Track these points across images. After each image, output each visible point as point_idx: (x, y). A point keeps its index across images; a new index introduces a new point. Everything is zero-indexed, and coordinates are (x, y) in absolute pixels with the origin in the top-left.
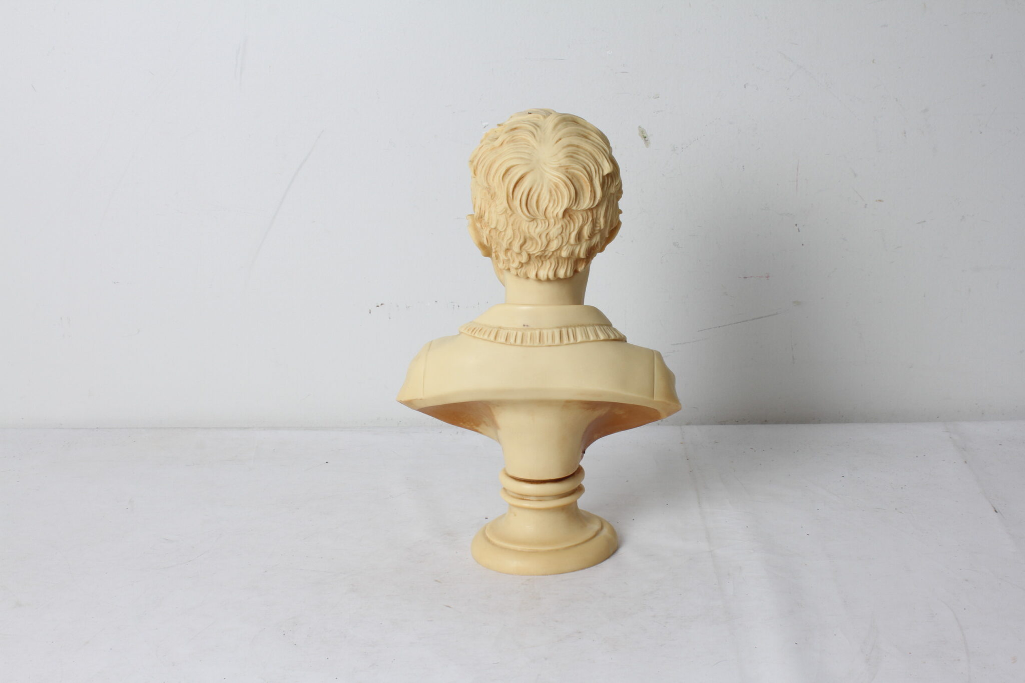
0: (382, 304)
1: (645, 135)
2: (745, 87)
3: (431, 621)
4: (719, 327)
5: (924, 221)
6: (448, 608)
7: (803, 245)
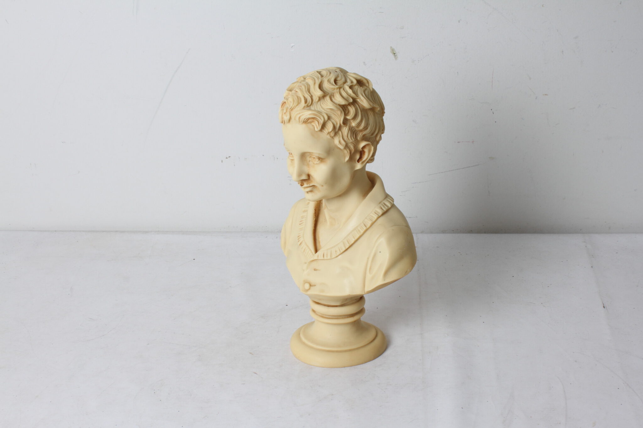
0: (229, 157)
1: (395, 52)
2: (459, 22)
3: (244, 384)
4: (442, 173)
5: (574, 108)
6: (255, 374)
7: (496, 122)
